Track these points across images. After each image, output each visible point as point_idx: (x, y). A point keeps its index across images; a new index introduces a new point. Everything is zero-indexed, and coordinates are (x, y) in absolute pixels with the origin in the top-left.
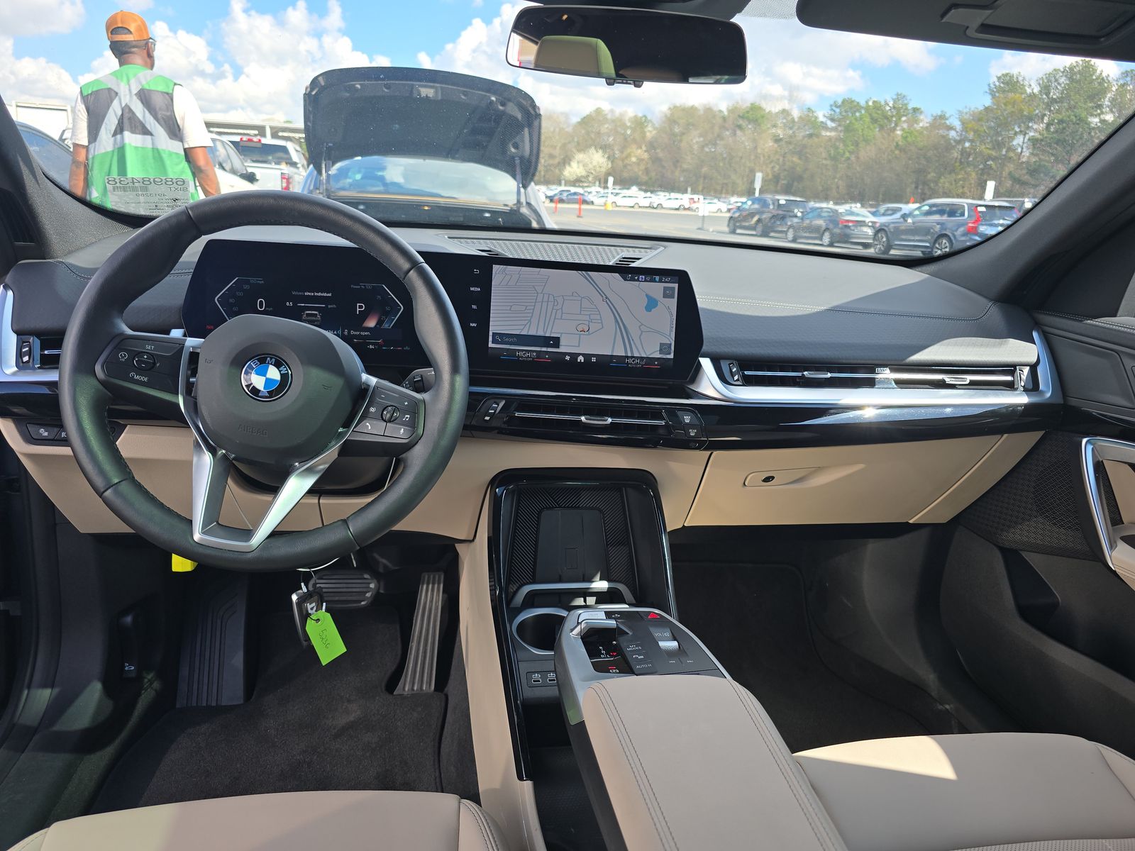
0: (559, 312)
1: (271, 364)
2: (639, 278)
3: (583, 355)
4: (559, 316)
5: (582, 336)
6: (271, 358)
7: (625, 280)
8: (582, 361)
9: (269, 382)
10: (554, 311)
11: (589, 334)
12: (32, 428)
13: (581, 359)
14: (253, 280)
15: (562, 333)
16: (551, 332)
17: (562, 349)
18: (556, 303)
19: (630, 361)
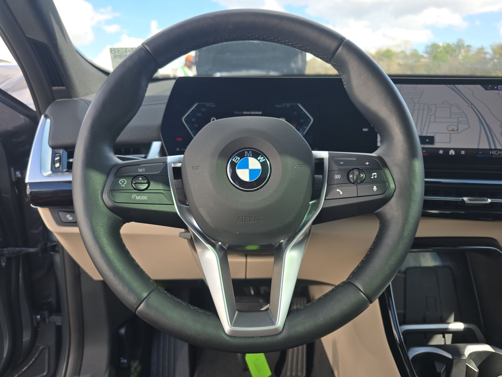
0: (433, 117)
1: (250, 156)
2: (498, 88)
3: (454, 149)
4: (432, 120)
5: (452, 135)
6: (248, 151)
7: (486, 89)
8: (453, 154)
9: (252, 172)
10: (429, 116)
11: (458, 133)
12: (61, 214)
13: (452, 152)
14: (208, 104)
15: (435, 133)
16: (427, 133)
17: (436, 145)
18: (430, 110)
19: (494, 152)
